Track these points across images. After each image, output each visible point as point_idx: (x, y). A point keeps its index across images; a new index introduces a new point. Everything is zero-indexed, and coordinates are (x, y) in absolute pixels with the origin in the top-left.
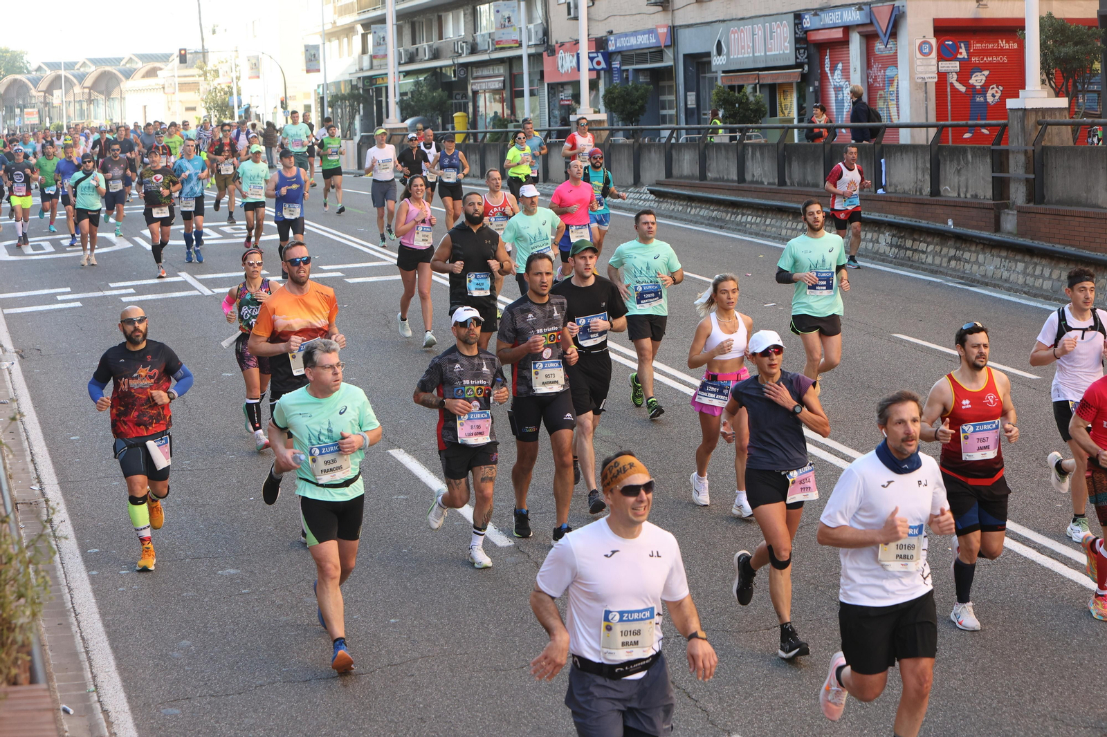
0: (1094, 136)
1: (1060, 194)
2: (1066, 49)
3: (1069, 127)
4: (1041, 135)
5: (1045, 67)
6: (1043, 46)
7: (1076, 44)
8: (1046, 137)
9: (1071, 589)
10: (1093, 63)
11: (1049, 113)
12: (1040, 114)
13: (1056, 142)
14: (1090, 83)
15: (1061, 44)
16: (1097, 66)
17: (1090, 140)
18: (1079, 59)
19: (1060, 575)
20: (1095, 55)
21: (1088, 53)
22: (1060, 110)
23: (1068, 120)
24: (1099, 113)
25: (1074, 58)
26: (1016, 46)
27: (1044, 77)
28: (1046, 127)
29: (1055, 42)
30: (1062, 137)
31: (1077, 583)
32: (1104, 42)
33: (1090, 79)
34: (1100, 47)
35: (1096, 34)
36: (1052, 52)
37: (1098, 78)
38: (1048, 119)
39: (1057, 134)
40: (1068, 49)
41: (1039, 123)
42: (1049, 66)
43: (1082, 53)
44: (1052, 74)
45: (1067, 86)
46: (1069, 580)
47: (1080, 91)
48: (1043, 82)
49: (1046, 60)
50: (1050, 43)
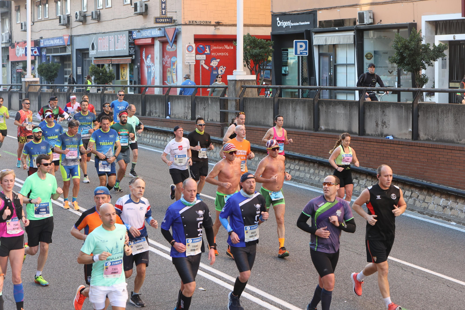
0: (268, 90)
1: (252, 120)
2: (256, 51)
3: (256, 89)
4: (243, 92)
5: (246, 59)
6: (245, 49)
7: (260, 48)
8: (245, 93)
9: (255, 307)
10: (268, 57)
11: (247, 82)
12: (243, 82)
13: (250, 96)
14: (267, 66)
15: (253, 48)
16: (270, 58)
17: (266, 92)
18: (261, 55)
19: (250, 300)
20: (269, 53)
21: (266, 53)
22: (252, 80)
23: (256, 85)
24: (270, 79)
25: (259, 55)
26: (232, 48)
27: (245, 63)
28: (245, 89)
29: (251, 47)
30: (253, 93)
31: (258, 304)
32: (273, 48)
33: (267, 64)
34: (271, 50)
35: (270, 43)
36: (249, 52)
37: (270, 64)
38: (247, 85)
39: (250, 92)
40: (257, 51)
41: (242, 87)
42: (248, 58)
43: (263, 53)
44: (249, 62)
45: (256, 68)
46: (254, 302)
47: (262, 69)
48: (245, 66)
49: (246, 56)
50: (248, 47)
